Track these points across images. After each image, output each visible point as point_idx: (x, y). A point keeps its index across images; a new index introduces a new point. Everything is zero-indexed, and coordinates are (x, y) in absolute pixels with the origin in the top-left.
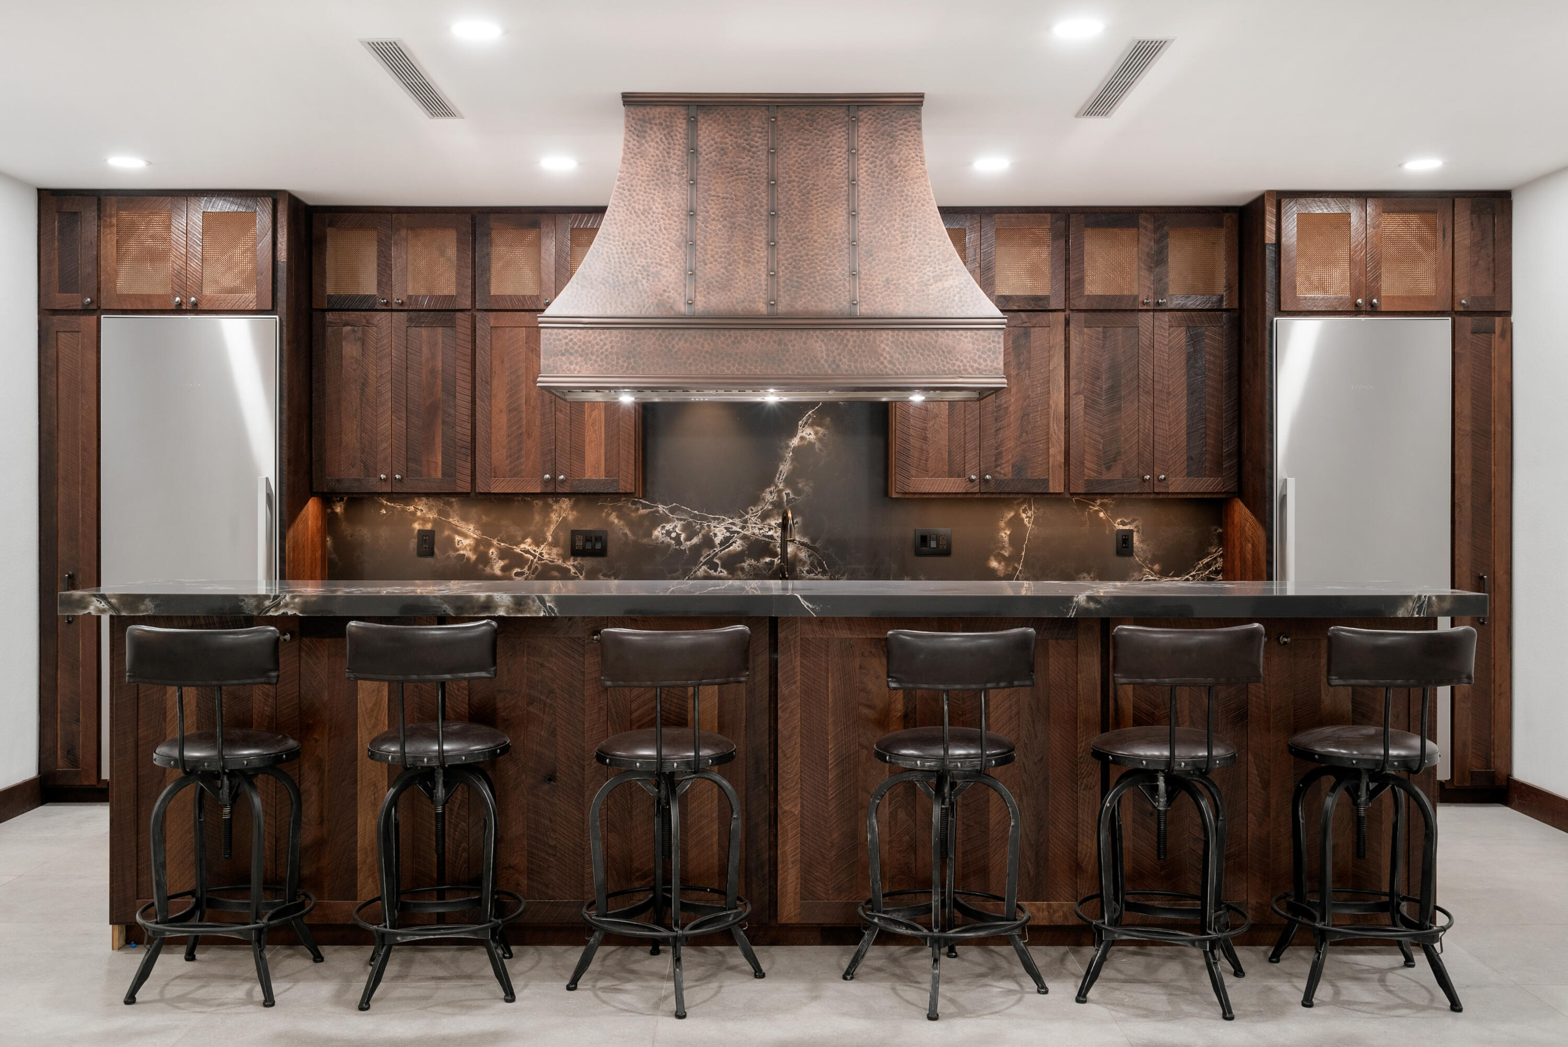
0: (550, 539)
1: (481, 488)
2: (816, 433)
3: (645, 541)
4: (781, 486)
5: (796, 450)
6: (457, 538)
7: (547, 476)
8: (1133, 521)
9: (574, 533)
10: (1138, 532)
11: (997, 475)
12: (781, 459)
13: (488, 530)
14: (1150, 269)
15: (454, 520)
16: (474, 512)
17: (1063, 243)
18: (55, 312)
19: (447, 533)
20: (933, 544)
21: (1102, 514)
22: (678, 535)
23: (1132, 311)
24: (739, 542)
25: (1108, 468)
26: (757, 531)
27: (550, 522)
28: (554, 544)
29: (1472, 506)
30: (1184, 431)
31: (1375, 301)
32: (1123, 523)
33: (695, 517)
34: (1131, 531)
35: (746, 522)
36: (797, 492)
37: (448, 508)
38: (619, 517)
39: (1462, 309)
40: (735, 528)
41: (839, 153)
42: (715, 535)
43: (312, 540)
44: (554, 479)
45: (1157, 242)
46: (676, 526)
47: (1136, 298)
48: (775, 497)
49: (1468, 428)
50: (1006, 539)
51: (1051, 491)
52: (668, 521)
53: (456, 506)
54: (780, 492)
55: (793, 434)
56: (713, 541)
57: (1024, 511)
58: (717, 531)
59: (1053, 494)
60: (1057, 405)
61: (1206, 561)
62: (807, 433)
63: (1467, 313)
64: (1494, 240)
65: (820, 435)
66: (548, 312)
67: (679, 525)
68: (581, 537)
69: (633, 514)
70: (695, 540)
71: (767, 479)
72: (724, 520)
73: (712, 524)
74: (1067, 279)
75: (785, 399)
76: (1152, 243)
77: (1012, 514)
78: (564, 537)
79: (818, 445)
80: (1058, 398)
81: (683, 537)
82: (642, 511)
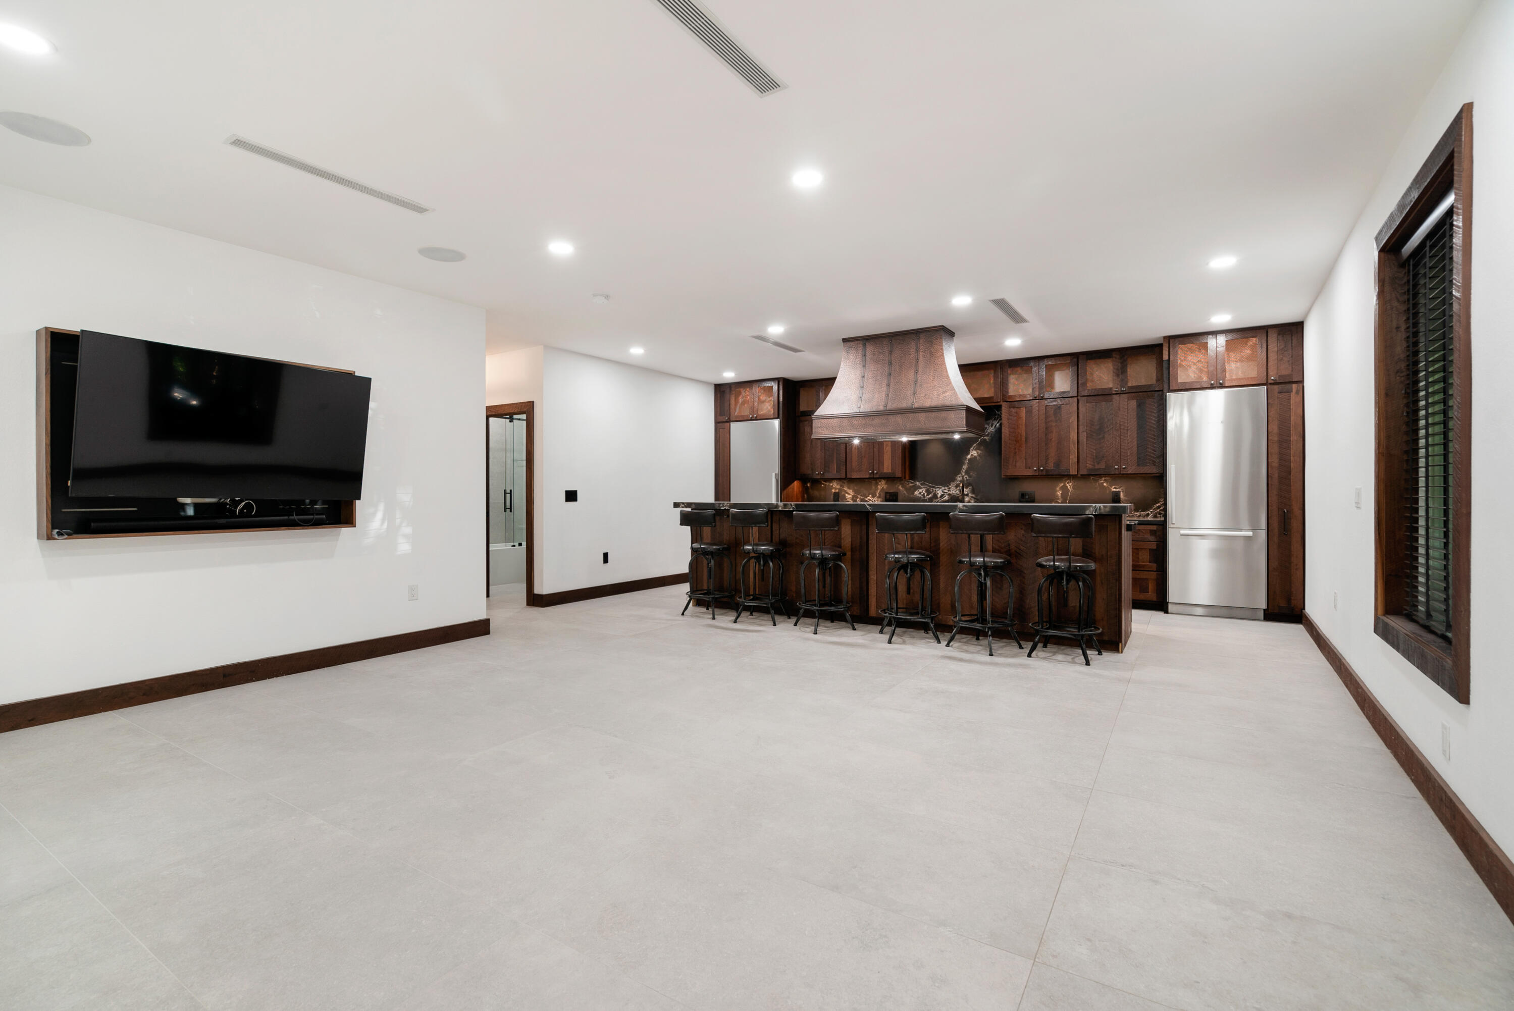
0: (878, 495)
1: (849, 476)
2: (977, 453)
3: (912, 496)
4: (963, 474)
5: (970, 460)
6: (847, 495)
7: (870, 472)
8: (1120, 487)
9: (886, 493)
10: (1123, 492)
11: (1047, 468)
12: (964, 464)
13: (857, 492)
14: (1118, 375)
15: (845, 489)
16: (852, 485)
17: (1076, 367)
18: (719, 422)
19: (843, 493)
20: (1027, 497)
21: (1105, 484)
22: (924, 494)
23: (1110, 394)
24: (947, 496)
25: (1098, 463)
26: (954, 492)
27: (878, 489)
28: (879, 497)
29: (1279, 477)
30: (1136, 446)
31: (1221, 381)
32: (1116, 488)
33: (930, 486)
34: (1119, 492)
35: (950, 488)
36: (970, 476)
37: (843, 484)
38: (902, 487)
39: (1273, 382)
40: (945, 491)
41: (913, 350)
42: (938, 494)
43: (797, 495)
44: (873, 472)
45: (1122, 363)
46: (923, 491)
47: (1111, 389)
48: (961, 479)
49: (1276, 439)
50: (1060, 495)
51: (1071, 474)
52: (920, 488)
53: (846, 483)
54: (963, 476)
55: (968, 454)
56: (937, 496)
57: (1068, 483)
58: (938, 492)
59: (1072, 475)
60: (1073, 437)
61: (1158, 505)
62: (974, 453)
63: (1275, 383)
64: (1292, 346)
65: (979, 453)
66: (815, 414)
67: (924, 490)
68: (889, 495)
69: (908, 486)
70: (930, 496)
71: (958, 472)
72: (941, 488)
73: (937, 490)
74: (1078, 383)
75: (910, 439)
76: (1119, 364)
77: (1062, 484)
78: (883, 495)
79: (978, 458)
80: (1074, 435)
81: (926, 494)
82: (911, 485)
